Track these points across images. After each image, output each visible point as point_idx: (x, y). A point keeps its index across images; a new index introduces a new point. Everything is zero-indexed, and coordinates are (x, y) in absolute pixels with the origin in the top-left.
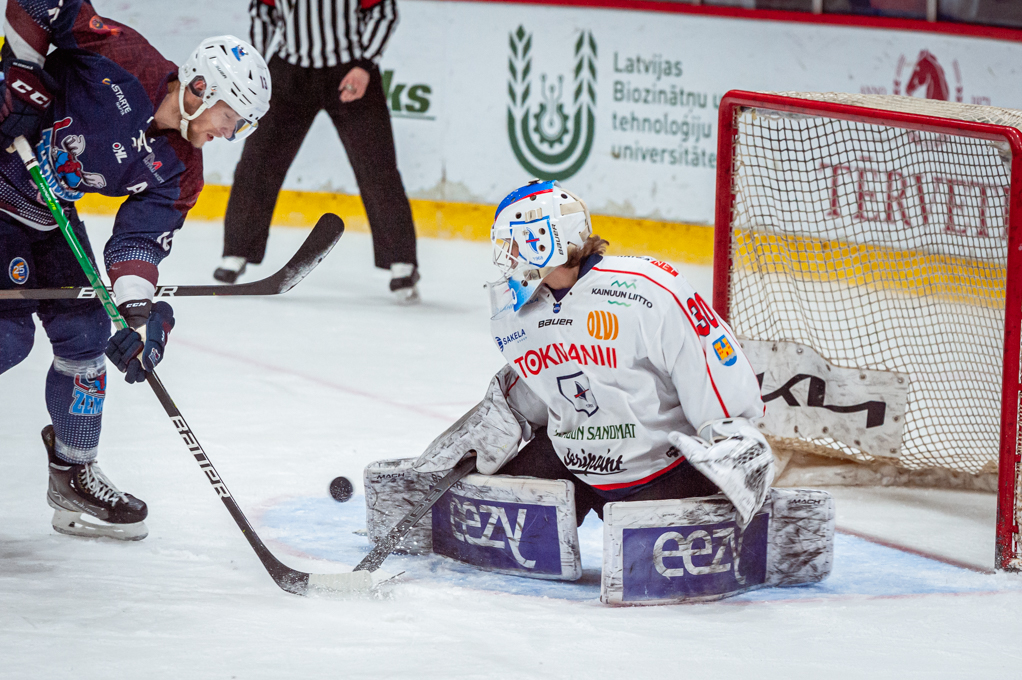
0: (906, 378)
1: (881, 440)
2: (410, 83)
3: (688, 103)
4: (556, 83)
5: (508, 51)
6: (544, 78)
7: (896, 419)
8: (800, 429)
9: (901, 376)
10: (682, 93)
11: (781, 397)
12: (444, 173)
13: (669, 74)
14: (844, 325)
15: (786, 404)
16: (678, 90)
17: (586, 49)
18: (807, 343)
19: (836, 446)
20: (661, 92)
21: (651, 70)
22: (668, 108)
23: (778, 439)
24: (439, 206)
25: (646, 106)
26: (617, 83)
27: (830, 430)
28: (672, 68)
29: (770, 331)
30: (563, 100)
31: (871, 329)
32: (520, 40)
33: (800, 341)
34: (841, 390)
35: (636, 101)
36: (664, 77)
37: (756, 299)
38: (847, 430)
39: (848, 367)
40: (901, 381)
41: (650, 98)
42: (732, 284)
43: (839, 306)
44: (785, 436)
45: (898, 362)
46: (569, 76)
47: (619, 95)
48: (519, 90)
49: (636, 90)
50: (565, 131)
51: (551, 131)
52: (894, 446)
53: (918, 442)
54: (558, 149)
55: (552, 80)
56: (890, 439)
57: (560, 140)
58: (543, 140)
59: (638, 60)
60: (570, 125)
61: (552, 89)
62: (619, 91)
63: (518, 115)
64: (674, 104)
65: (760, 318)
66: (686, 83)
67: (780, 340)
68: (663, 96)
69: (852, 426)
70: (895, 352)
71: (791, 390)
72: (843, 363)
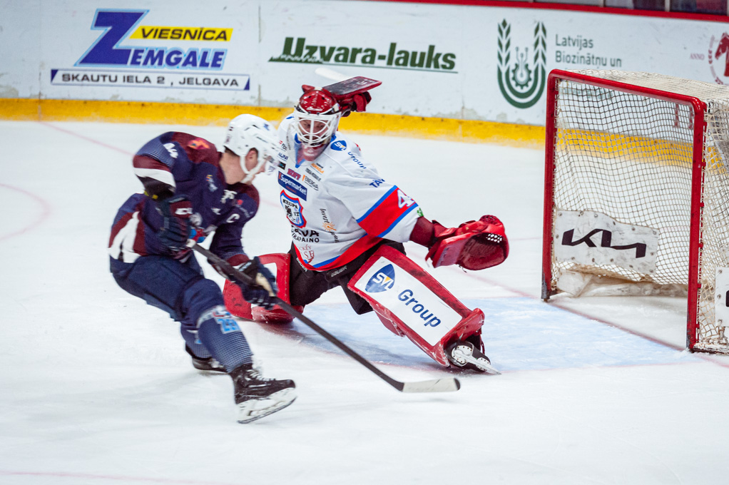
0: (658, 231)
1: (643, 264)
2: (444, 52)
3: (596, 63)
4: (524, 53)
5: (498, 34)
6: (517, 49)
7: (652, 254)
8: (596, 260)
9: (655, 230)
10: (593, 58)
11: (584, 243)
12: (463, 103)
13: (586, 47)
14: (622, 200)
15: (587, 246)
16: (591, 56)
17: (540, 33)
18: (600, 210)
19: (617, 270)
20: (582, 57)
21: (576, 45)
22: (586, 66)
23: (583, 266)
24: (460, 122)
25: (574, 65)
26: (557, 52)
27: (615, 260)
28: (588, 44)
29: (578, 206)
30: (527, 62)
31: (638, 203)
32: (504, 28)
33: (596, 210)
34: (621, 236)
35: (568, 62)
36: (583, 48)
37: (569, 187)
38: (625, 260)
39: (625, 223)
40: (655, 233)
41: (576, 60)
42: (555, 179)
43: (619, 189)
44: (587, 264)
45: (654, 221)
46: (531, 48)
47: (559, 59)
48: (504, 56)
49: (568, 56)
50: (530, 79)
51: (522, 80)
52: (652, 269)
53: (665, 267)
54: (526, 90)
55: (522, 50)
56: (649, 265)
57: (526, 85)
58: (517, 84)
59: (569, 39)
60: (532, 76)
61: (522, 55)
62: (559, 56)
63: (504, 71)
64: (589, 64)
65: (571, 198)
66: (595, 52)
67: (585, 210)
68: (583, 59)
69: (628, 257)
70: (652, 216)
71: (591, 238)
72: (623, 221)
